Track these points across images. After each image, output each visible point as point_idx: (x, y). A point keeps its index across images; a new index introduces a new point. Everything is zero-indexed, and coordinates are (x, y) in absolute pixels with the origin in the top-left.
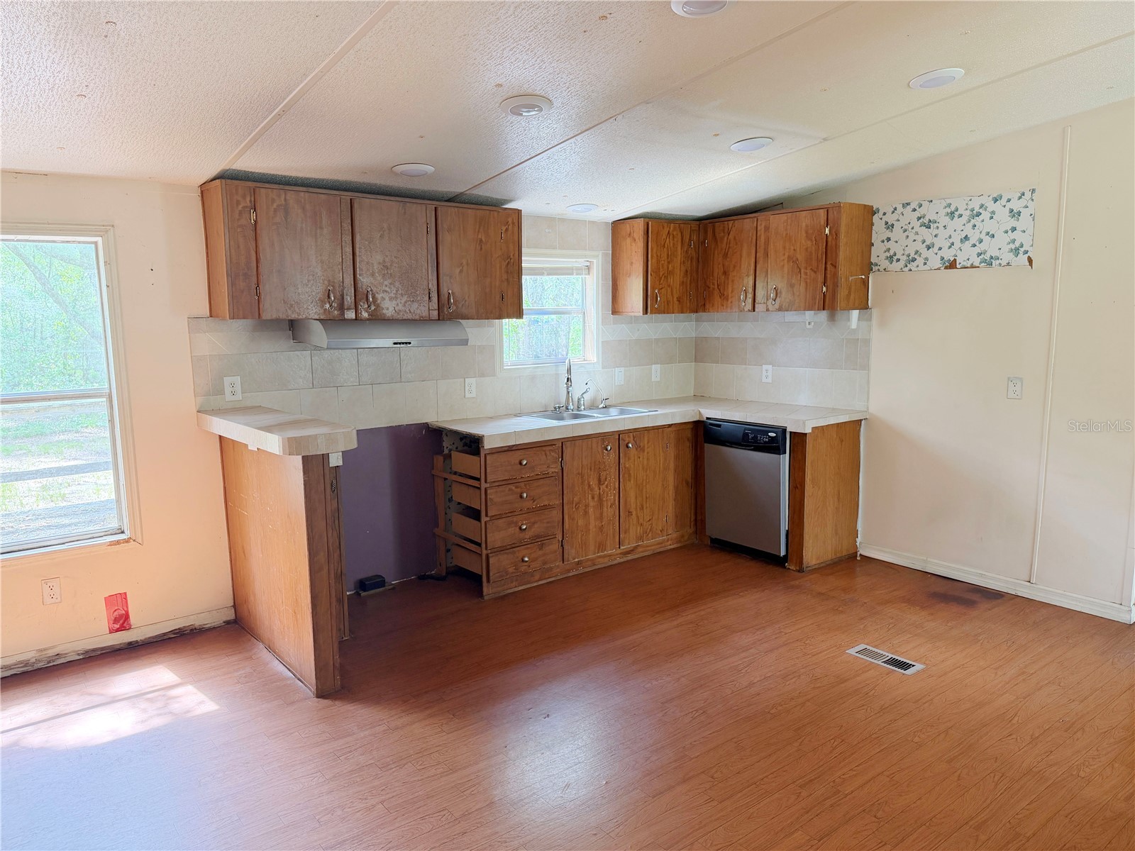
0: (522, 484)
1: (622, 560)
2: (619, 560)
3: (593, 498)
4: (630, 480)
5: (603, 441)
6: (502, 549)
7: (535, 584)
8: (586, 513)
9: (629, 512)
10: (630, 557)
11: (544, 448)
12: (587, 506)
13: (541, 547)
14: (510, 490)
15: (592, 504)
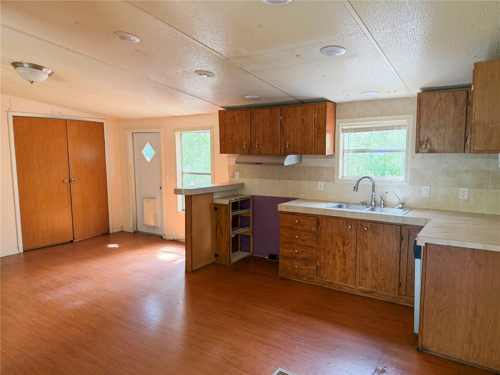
0: (297, 231)
1: (361, 294)
2: (358, 293)
3: (339, 251)
4: (367, 250)
5: (347, 223)
6: (287, 258)
7: (303, 282)
8: (334, 258)
9: (366, 269)
10: (367, 295)
11: (309, 217)
12: (335, 254)
13: (306, 265)
14: (291, 232)
15: (338, 254)
